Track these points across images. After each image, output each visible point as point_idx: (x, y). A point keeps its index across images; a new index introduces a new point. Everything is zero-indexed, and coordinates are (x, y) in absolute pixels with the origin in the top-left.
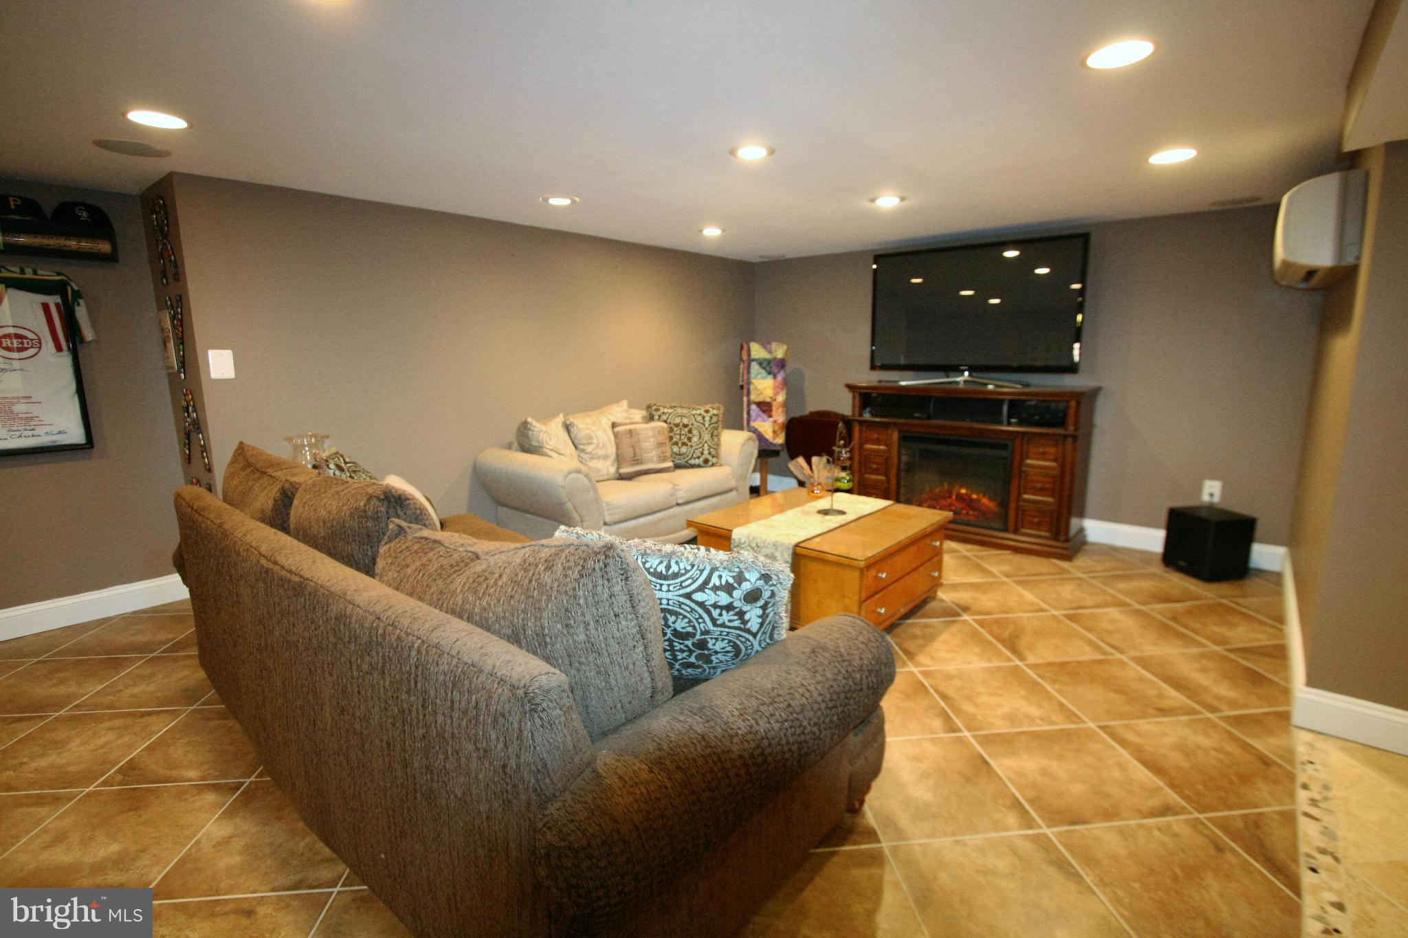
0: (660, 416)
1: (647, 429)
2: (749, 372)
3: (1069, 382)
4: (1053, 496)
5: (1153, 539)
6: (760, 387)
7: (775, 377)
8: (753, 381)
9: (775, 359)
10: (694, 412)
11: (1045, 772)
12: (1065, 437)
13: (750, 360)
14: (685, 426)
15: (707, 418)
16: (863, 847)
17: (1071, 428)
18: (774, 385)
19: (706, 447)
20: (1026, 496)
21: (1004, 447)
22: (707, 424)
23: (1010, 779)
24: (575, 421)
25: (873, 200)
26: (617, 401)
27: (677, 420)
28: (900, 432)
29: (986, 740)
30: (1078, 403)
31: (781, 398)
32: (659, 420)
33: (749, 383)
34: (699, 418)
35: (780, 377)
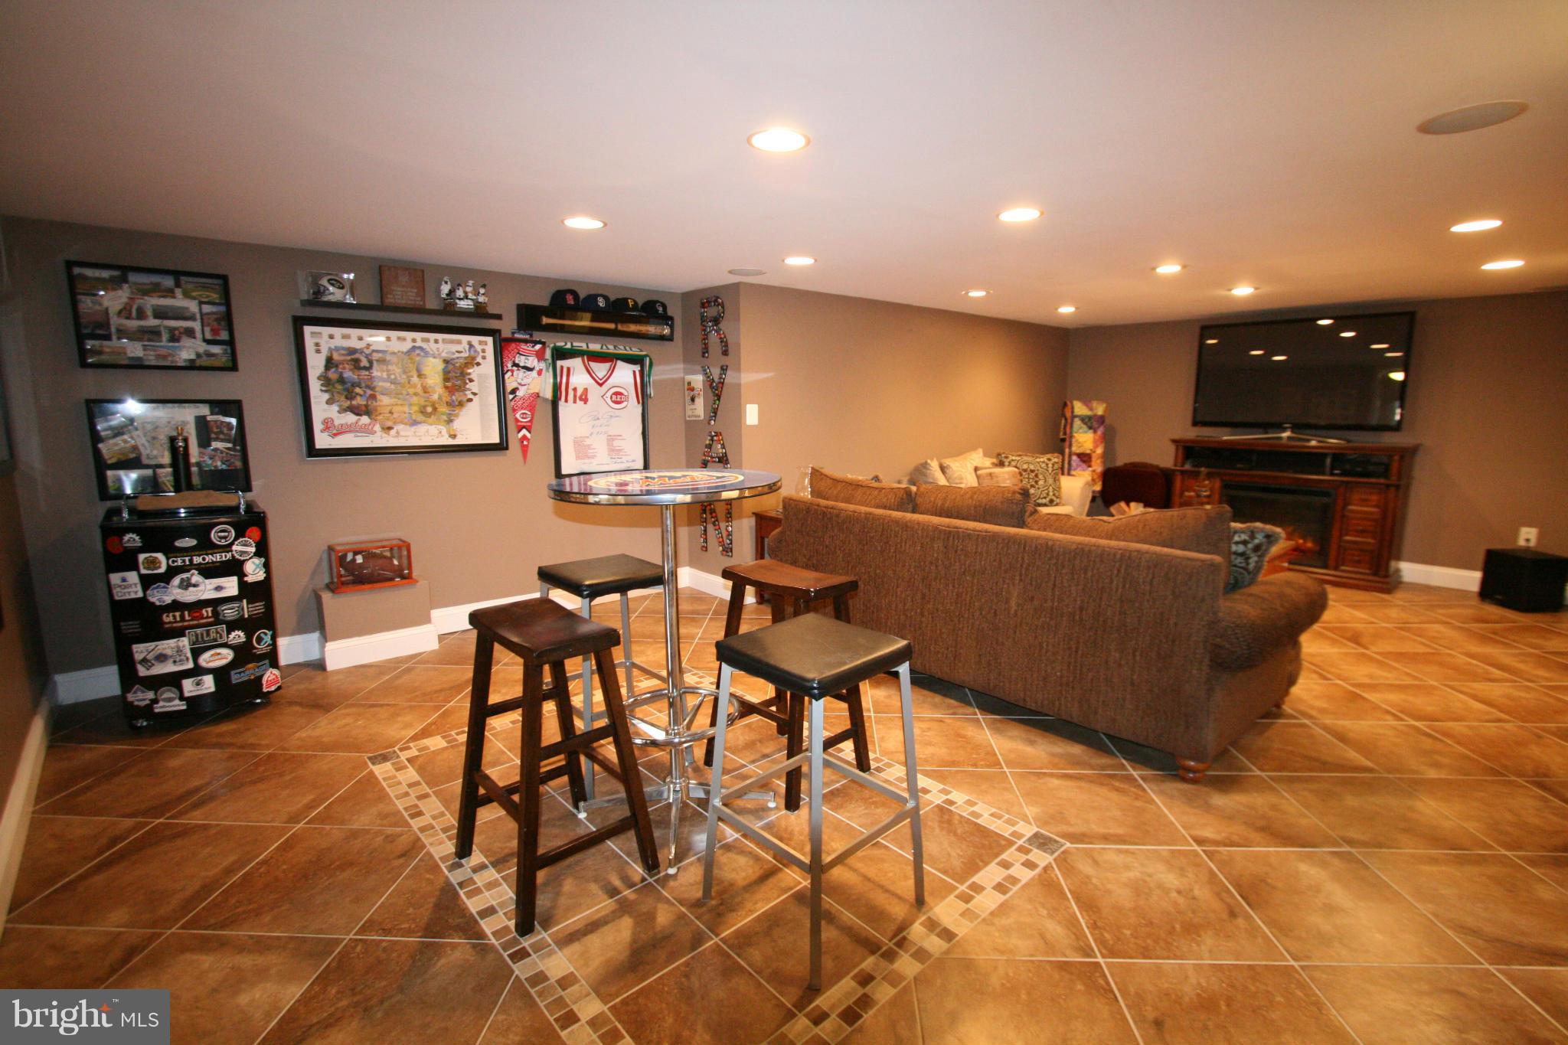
0: (1010, 462)
1: (1003, 473)
2: (1071, 427)
3: (1390, 439)
4: (1374, 538)
5: (1471, 579)
6: (1081, 440)
7: (1095, 432)
8: (1075, 435)
9: (1095, 415)
10: (1038, 460)
11: (1408, 700)
12: (1388, 486)
13: (1074, 417)
14: (1032, 471)
15: (1050, 465)
17: (1394, 478)
18: (1094, 438)
19: (1051, 489)
20: (1348, 538)
21: (1326, 494)
22: (1050, 470)
23: (1381, 702)
24: (951, 465)
25: (1230, 290)
26: (974, 448)
27: (1025, 466)
28: (1222, 480)
29: (1357, 685)
30: (1402, 457)
31: (1099, 451)
32: (1009, 465)
33: (1071, 437)
34: (1043, 465)
35: (1100, 432)
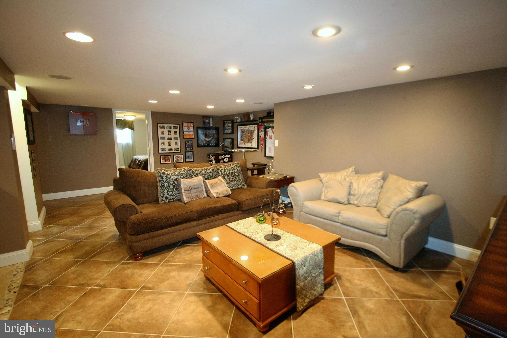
11: (104, 299)
16: (126, 259)
23: (112, 289)
29: (130, 294)
